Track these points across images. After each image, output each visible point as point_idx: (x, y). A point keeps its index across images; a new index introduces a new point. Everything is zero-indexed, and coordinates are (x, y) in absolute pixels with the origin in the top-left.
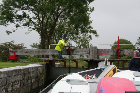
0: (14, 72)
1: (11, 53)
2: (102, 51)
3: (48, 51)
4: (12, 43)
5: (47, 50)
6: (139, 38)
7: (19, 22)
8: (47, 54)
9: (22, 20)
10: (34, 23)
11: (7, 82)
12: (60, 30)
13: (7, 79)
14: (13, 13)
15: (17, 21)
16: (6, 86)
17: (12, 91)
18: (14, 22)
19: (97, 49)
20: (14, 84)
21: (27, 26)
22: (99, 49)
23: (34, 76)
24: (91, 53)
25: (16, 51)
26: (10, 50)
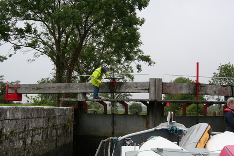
0: (35, 112)
2: (170, 87)
3: (75, 87)
5: (73, 85)
6: (214, 75)
7: (19, 41)
8: (74, 91)
9: (24, 37)
10: (44, 43)
11: (25, 128)
13: (25, 121)
14: (10, 25)
15: (16, 38)
16: (24, 134)
17: (31, 144)
18: (10, 40)
19: (163, 83)
20: (34, 133)
21: (32, 47)
22: (166, 83)
23: (60, 124)
24: (152, 89)
25: (19, 88)
26: (8, 86)
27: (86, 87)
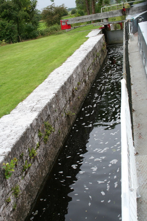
1: (62, 23)
4: (53, 5)
11: (84, 74)
13: (83, 70)
16: (84, 78)
17: (89, 79)
20: (88, 71)
23: (100, 51)
25: (68, 21)
26: (61, 21)
27: (107, 15)
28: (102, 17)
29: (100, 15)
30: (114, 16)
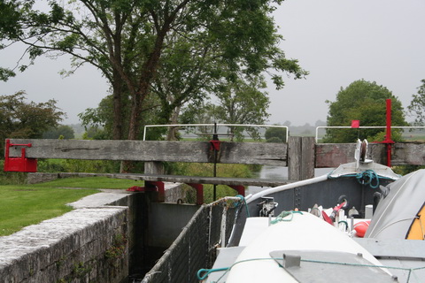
0: (16, 272)
1: (11, 149)
2: (330, 153)
4: (17, 97)
5: (135, 144)
6: (422, 84)
7: (40, 39)
8: (136, 158)
9: (48, 31)
10: (89, 42)
12: (177, 62)
14: (21, 7)
15: (33, 34)
18: (22, 37)
19: (316, 147)
21: (64, 50)
22: (322, 146)
23: (92, 260)
24: (294, 159)
26: (8, 142)
27: (160, 150)
28: (141, 153)
29: (138, 148)
30: (180, 158)
